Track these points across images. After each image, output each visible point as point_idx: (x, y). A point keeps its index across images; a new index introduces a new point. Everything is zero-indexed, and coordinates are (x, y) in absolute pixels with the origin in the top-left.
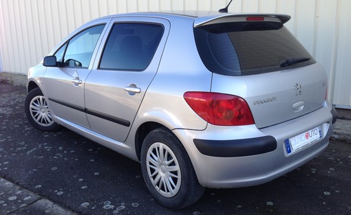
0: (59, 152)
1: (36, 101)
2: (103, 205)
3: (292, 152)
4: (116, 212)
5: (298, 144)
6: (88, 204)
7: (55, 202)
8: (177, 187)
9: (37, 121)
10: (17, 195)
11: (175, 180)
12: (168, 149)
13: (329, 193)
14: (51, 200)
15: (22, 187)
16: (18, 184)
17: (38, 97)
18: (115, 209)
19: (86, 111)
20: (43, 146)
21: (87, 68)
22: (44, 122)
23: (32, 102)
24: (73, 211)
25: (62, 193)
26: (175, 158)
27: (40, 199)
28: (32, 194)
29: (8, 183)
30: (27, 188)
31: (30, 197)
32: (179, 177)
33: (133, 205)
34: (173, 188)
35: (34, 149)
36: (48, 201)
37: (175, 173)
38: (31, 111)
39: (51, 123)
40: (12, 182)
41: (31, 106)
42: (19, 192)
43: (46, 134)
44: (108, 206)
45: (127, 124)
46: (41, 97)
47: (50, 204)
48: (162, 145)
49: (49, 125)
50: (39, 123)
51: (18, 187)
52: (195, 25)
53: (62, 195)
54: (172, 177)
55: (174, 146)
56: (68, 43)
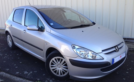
2: (24, 72)
4: (29, 74)
6: (19, 73)
7: (6, 73)
14: (5, 72)
18: (28, 73)
24: (13, 75)
36: (3, 72)
47: (4, 73)
53: (8, 70)
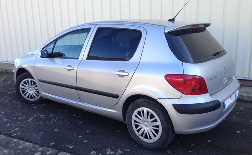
0: (52, 118)
1: (25, 83)
3: (226, 108)
5: (228, 103)
8: (158, 136)
9: (25, 97)
10: (40, 151)
11: (157, 131)
12: (151, 111)
13: (239, 132)
15: (41, 145)
16: (35, 143)
17: (27, 79)
19: (77, 88)
20: (37, 115)
21: (78, 59)
22: (31, 97)
23: (22, 83)
25: (72, 146)
26: (156, 117)
27: (59, 152)
28: (50, 149)
29: (27, 143)
30: (44, 146)
31: (50, 152)
32: (160, 129)
33: (125, 149)
34: (155, 136)
35: (32, 117)
37: (157, 126)
38: (21, 90)
39: (37, 98)
40: (30, 142)
41: (21, 86)
42: (40, 149)
43: (35, 106)
44: (109, 152)
45: (116, 96)
46: (29, 80)
48: (145, 109)
49: (35, 99)
50: (27, 98)
51: (38, 146)
52: (165, 32)
54: (154, 130)
55: (157, 110)
56: (56, 40)
